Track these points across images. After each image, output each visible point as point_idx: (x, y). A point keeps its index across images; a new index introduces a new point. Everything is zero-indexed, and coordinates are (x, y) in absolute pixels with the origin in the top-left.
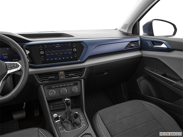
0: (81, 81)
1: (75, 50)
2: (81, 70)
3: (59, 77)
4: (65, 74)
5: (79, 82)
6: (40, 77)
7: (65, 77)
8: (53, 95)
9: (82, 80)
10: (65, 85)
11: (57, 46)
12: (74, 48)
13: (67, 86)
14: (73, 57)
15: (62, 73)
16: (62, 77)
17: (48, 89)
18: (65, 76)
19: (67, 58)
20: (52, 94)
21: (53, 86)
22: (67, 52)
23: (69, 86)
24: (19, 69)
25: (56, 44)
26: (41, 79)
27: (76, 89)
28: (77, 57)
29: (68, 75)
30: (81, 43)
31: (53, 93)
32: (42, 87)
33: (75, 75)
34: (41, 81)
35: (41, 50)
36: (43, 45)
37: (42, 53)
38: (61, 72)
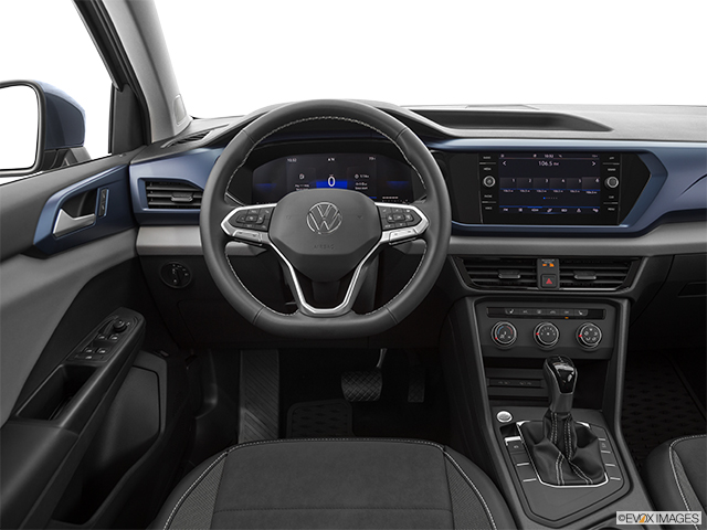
0: (618, 308)
1: (613, 182)
2: (626, 262)
3: (535, 277)
4: (561, 270)
5: (609, 311)
6: (468, 269)
7: (559, 281)
8: (506, 339)
9: (625, 304)
10: (553, 312)
11: (546, 164)
12: (612, 174)
13: (563, 318)
14: (603, 209)
15: (552, 265)
16: (549, 282)
17: (490, 316)
18: (562, 278)
19: (579, 210)
20: (502, 336)
21: (511, 308)
22: (579, 186)
23: (570, 318)
24: (418, 229)
25: (541, 152)
26: (472, 276)
27: (594, 334)
28: (616, 209)
29: (572, 278)
30: (641, 156)
31: (509, 333)
32: (470, 304)
33: (598, 278)
34: (471, 285)
35: (488, 173)
36: (494, 153)
37: (489, 181)
38: (546, 261)
